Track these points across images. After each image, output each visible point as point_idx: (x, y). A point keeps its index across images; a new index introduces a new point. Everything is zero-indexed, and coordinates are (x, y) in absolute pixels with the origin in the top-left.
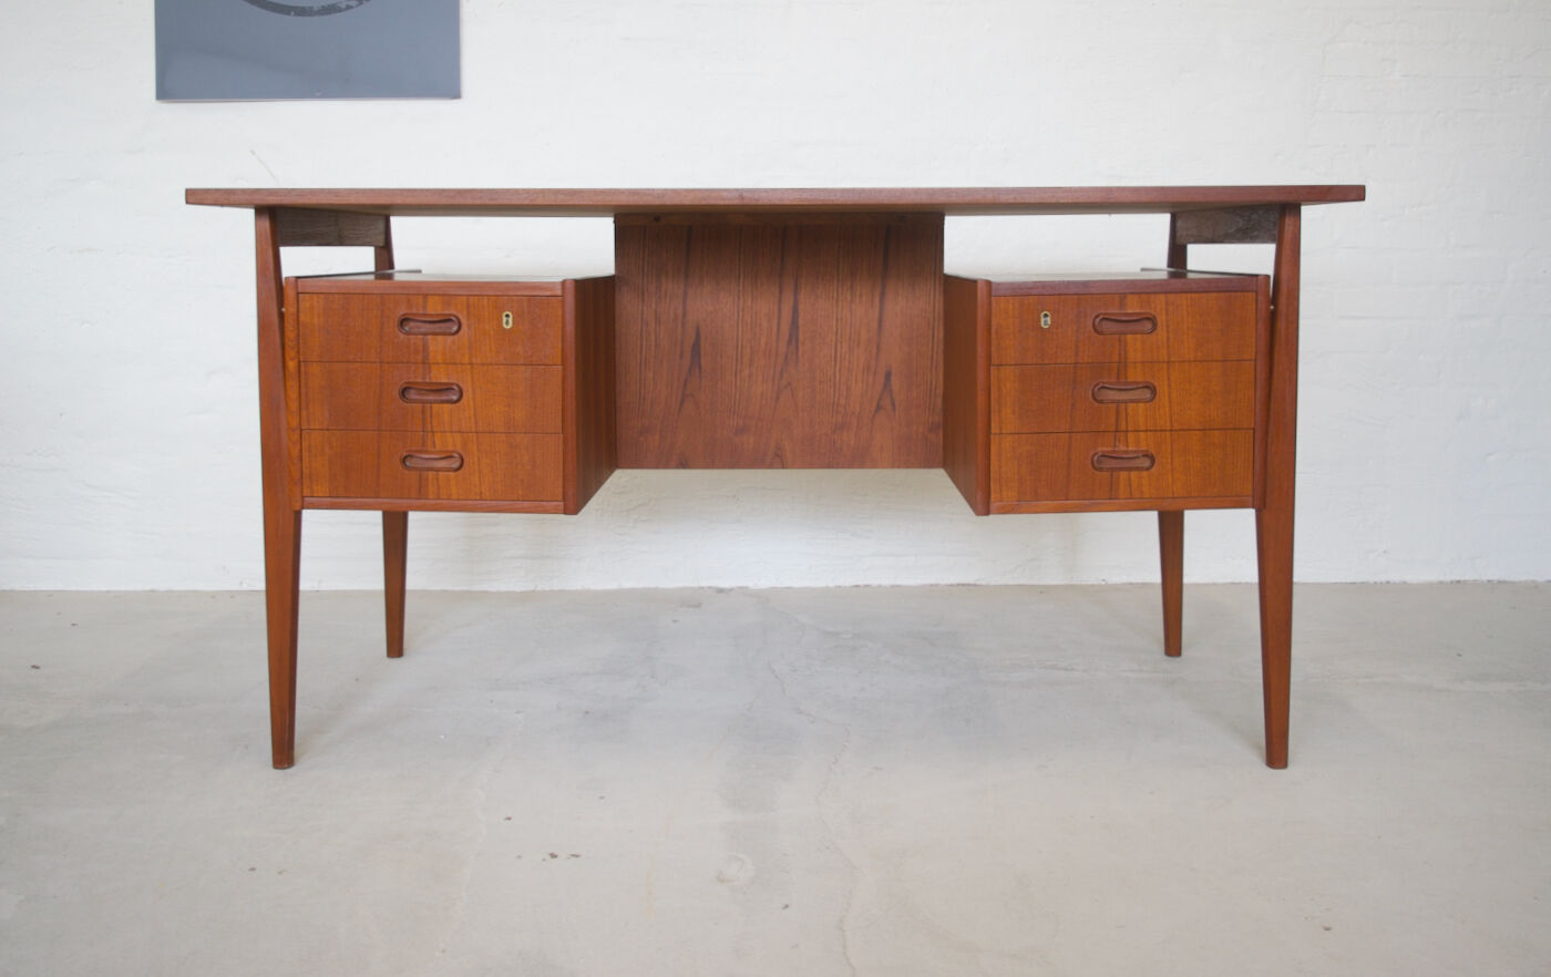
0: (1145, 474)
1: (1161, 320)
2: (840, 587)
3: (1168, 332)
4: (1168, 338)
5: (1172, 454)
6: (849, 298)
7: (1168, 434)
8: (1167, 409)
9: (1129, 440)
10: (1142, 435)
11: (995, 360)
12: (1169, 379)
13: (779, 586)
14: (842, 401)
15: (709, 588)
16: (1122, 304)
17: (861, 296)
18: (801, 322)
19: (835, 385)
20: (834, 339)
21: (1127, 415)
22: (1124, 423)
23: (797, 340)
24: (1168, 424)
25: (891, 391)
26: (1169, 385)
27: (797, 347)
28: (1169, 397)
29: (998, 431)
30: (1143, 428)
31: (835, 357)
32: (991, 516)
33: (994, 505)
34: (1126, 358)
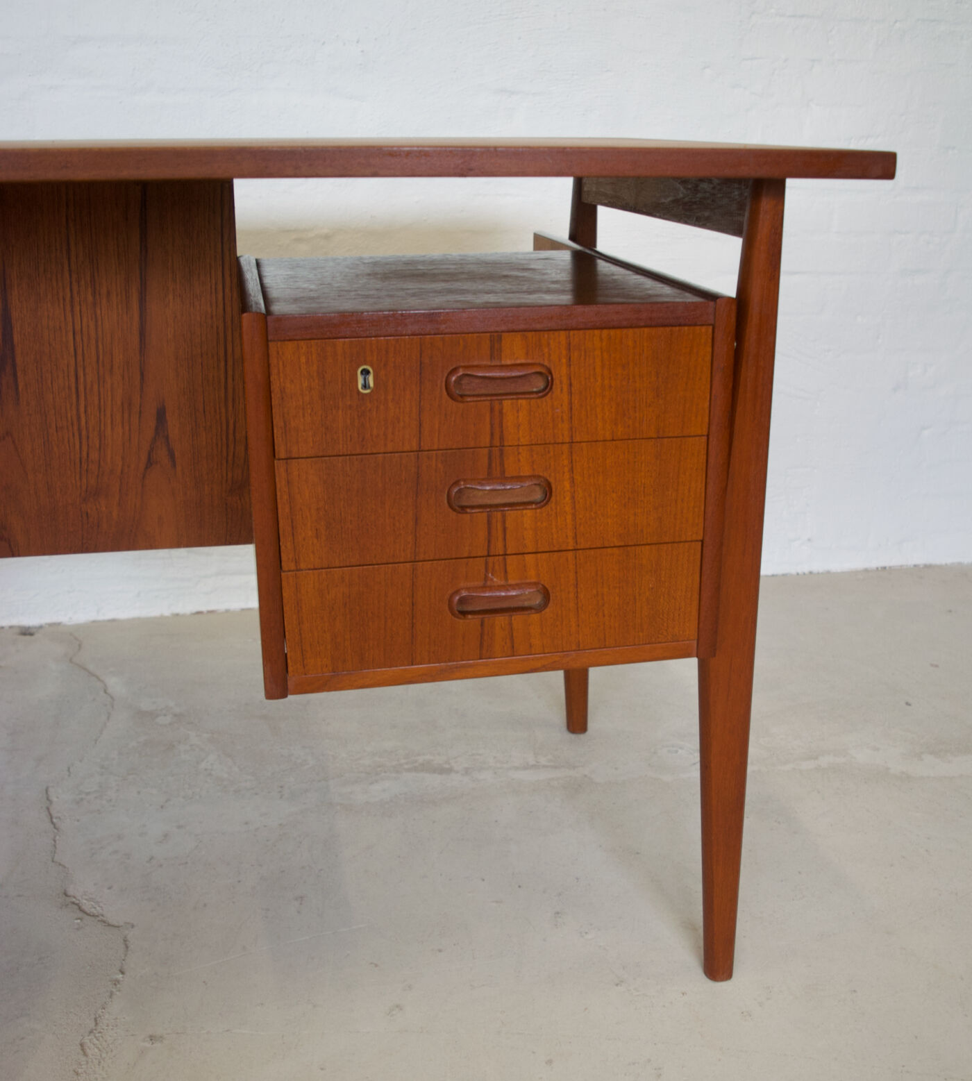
0: (535, 617)
1: (560, 373)
2: (177, 615)
3: (570, 393)
4: (571, 403)
5: (576, 586)
6: (90, 298)
7: (570, 555)
8: (569, 517)
9: (509, 569)
10: (529, 559)
11: (281, 452)
12: (572, 470)
13: (101, 617)
14: (94, 455)
15: (11, 627)
16: (495, 349)
17: (109, 293)
18: (16, 338)
19: (80, 430)
20: (73, 362)
21: (505, 530)
22: (500, 544)
23: (14, 366)
24: (571, 541)
25: (167, 438)
26: (572, 481)
27: (15, 375)
28: (573, 498)
29: (293, 566)
30: (531, 548)
31: (77, 389)
32: (290, 697)
33: (291, 682)
34: (502, 438)
